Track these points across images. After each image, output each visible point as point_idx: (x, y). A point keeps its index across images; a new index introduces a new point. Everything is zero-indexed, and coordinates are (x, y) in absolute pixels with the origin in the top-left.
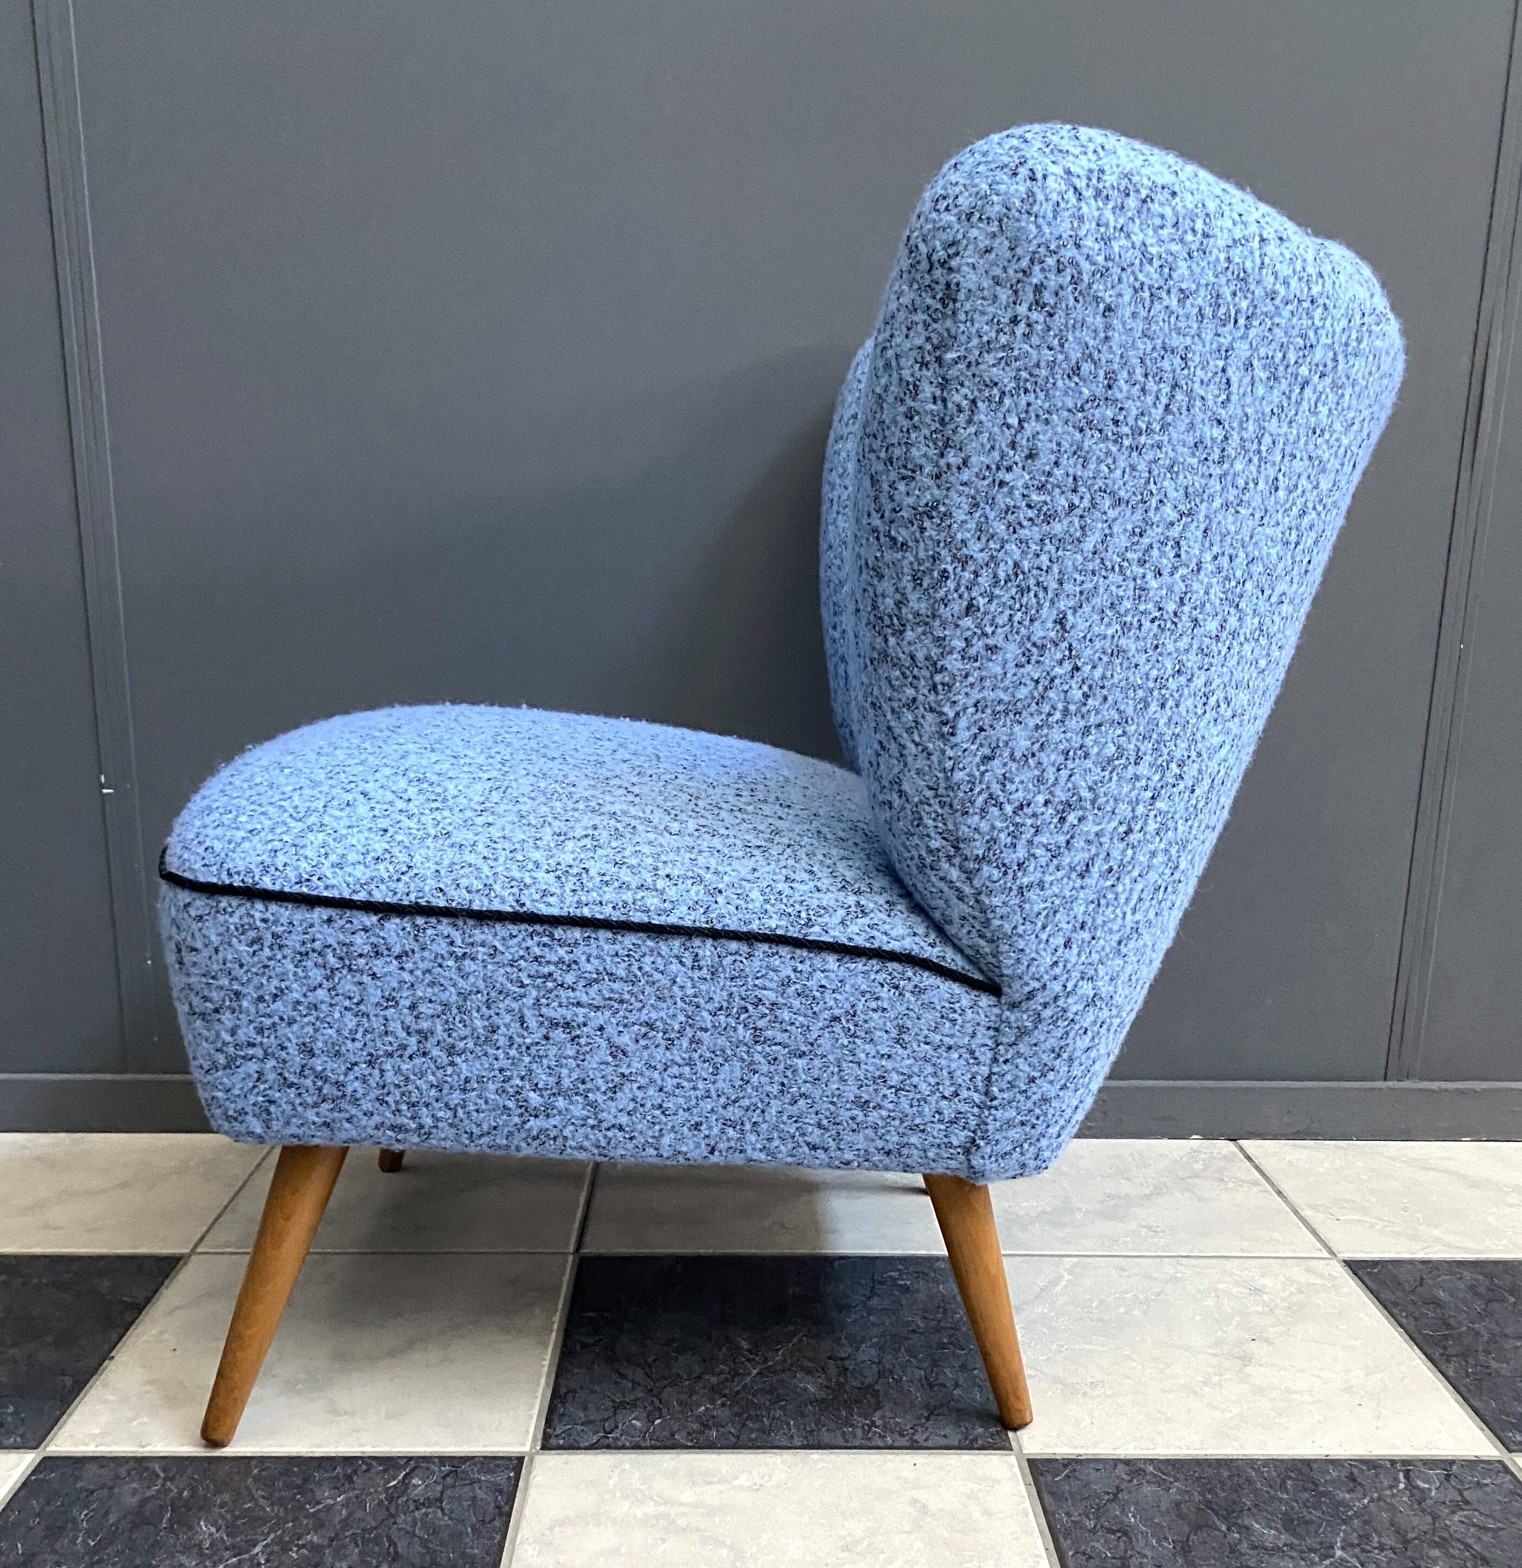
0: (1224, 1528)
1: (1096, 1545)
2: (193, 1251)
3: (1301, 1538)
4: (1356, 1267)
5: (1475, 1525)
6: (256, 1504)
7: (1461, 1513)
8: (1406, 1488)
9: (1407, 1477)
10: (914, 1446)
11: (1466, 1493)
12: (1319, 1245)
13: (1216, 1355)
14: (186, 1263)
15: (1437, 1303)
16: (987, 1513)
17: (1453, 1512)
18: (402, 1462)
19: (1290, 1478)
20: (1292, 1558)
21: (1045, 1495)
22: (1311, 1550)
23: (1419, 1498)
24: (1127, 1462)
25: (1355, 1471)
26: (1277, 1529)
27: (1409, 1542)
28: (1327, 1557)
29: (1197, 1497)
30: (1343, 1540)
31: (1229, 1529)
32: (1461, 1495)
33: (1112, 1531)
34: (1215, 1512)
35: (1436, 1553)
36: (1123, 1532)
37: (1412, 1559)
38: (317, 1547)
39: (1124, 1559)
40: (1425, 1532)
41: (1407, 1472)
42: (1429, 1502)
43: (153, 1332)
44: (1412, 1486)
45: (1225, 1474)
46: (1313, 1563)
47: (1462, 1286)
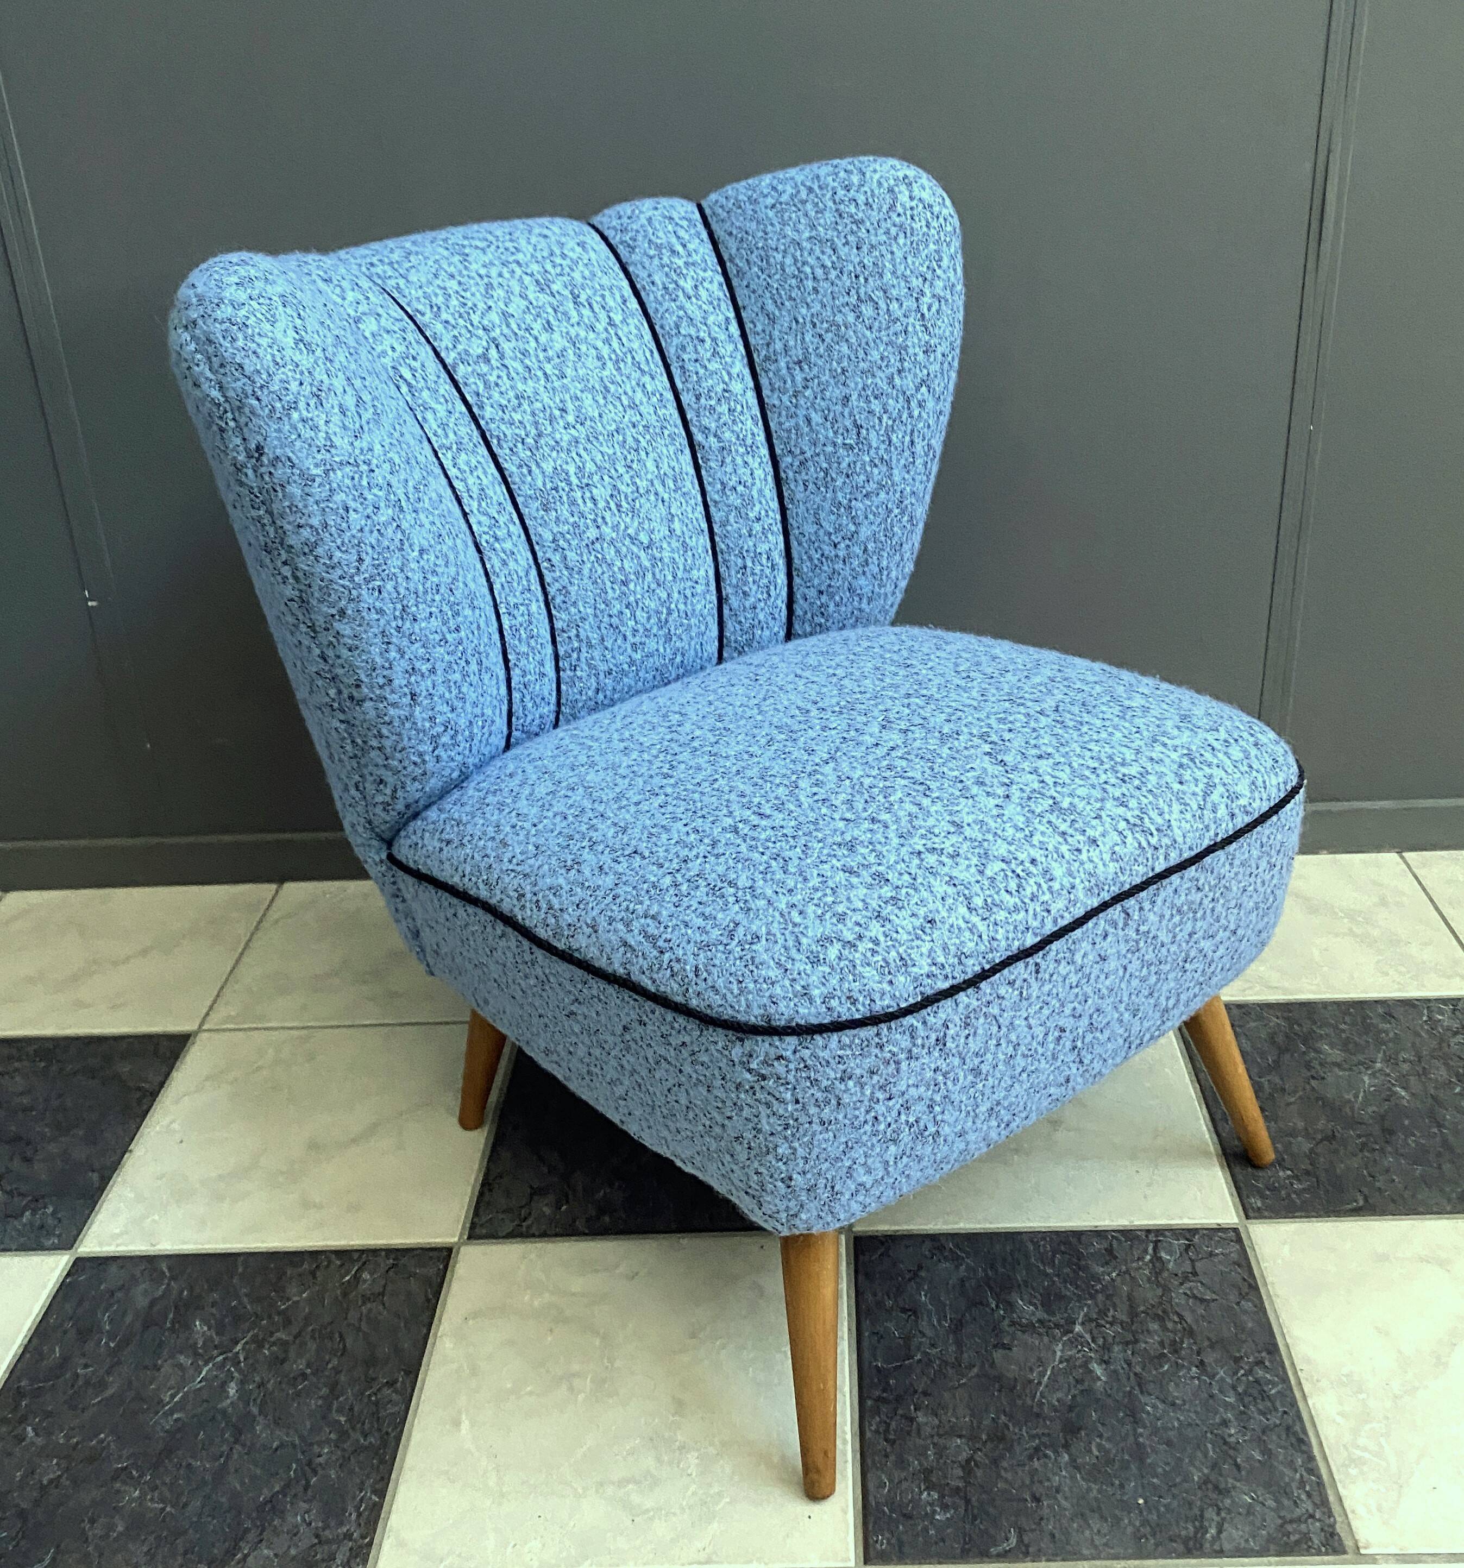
0: (993, 1306)
1: (888, 1324)
2: (200, 1030)
3: (1052, 1314)
5: (1195, 1297)
6: (240, 1303)
7: (1188, 1285)
8: (1151, 1261)
9: (1155, 1247)
11: (1198, 1265)
14: (193, 1042)
17: (1182, 1284)
18: (356, 1256)
19: (1060, 1250)
20: (1040, 1334)
21: (861, 1274)
22: (1057, 1326)
23: (1158, 1269)
24: (933, 1237)
25: (1115, 1242)
26: (1035, 1305)
27: (1137, 1315)
28: (1066, 1332)
29: (981, 1273)
30: (1085, 1315)
31: (997, 1306)
32: (1194, 1267)
33: (904, 1310)
34: (991, 1289)
35: (1154, 1326)
36: (914, 1311)
37: (1134, 1333)
38: (284, 1344)
39: (907, 1339)
40: (1153, 1306)
41: (1156, 1243)
42: (1165, 1274)
43: (165, 1122)
44: (1156, 1258)
45: (1009, 1248)
46: (1055, 1340)
47: (1264, 1035)
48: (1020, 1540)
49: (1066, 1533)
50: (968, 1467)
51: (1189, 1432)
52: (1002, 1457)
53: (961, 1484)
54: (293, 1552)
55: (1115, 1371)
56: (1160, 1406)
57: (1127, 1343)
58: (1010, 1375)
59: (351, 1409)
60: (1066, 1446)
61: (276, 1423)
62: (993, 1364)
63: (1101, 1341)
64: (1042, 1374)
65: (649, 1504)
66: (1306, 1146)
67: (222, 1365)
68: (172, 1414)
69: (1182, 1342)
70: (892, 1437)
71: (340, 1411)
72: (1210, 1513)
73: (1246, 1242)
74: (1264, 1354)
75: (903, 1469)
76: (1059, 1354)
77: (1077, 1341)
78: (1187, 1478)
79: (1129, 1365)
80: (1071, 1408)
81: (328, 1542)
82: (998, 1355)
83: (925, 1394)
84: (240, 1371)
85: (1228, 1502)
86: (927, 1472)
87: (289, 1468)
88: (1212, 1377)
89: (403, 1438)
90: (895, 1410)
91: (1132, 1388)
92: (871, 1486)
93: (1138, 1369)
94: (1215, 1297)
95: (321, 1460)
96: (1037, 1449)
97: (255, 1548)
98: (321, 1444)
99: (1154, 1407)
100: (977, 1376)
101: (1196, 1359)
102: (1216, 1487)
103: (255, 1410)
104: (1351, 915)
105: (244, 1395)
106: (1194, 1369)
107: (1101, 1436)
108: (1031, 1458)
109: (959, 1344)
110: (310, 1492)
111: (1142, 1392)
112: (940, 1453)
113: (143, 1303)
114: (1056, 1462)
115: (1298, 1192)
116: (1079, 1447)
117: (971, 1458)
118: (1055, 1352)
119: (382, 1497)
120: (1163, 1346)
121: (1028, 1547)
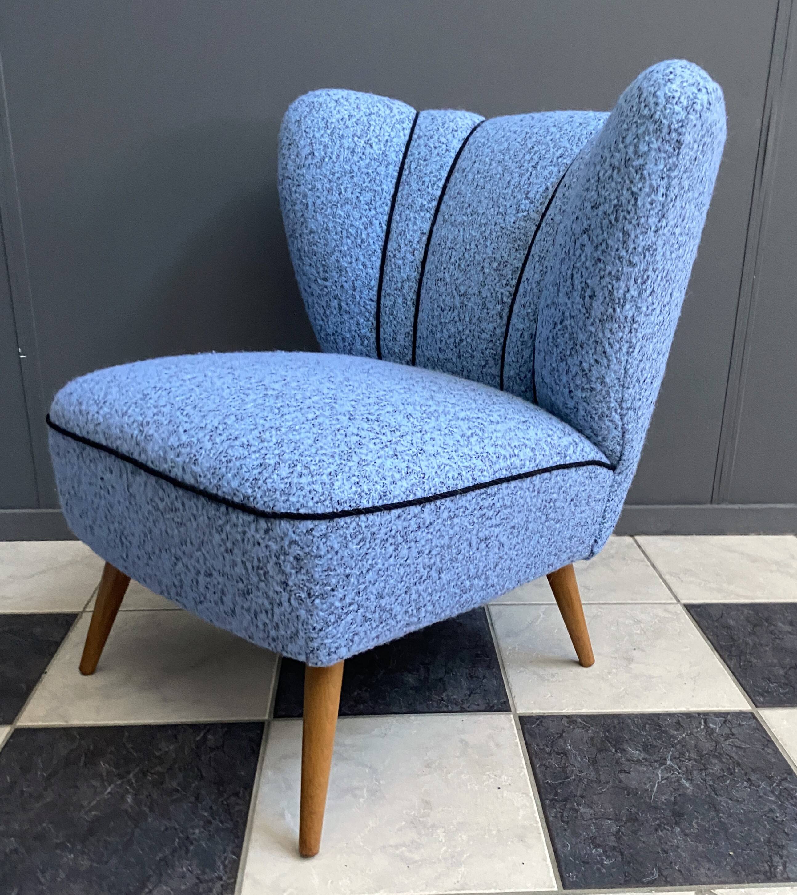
0: (613, 751)
1: (550, 760)
2: (85, 610)
3: (651, 755)
4: (689, 608)
5: (736, 746)
7: (730, 740)
8: (704, 728)
9: (705, 722)
10: (463, 711)
11: (733, 730)
12: (672, 596)
13: (616, 658)
14: (81, 617)
15: (728, 627)
16: (497, 745)
17: (726, 740)
18: (202, 727)
19: (648, 723)
20: (646, 765)
21: (527, 735)
22: (655, 761)
23: (710, 732)
24: (568, 717)
25: (680, 718)
26: (639, 750)
27: (703, 756)
28: (662, 765)
29: (602, 734)
30: (672, 756)
31: (616, 751)
32: (731, 731)
33: (558, 754)
34: (611, 743)
35: (715, 761)
36: (565, 754)
37: (704, 765)
38: (160, 774)
39: (564, 768)
40: (711, 751)
41: (705, 719)
42: (715, 735)
43: (68, 657)
44: (707, 726)
45: (616, 722)
46: (656, 768)
47: (742, 617)
48: (661, 874)
49: (689, 870)
50: (618, 835)
51: (751, 816)
52: (639, 830)
53: (616, 845)
54: (183, 887)
55: (698, 784)
56: (730, 802)
57: (701, 770)
58: (633, 787)
59: (211, 808)
60: (677, 824)
61: (162, 817)
62: (620, 781)
63: (684, 769)
64: (652, 786)
65: (417, 857)
66: (782, 672)
67: (121, 785)
68: (91, 812)
69: (734, 769)
70: (565, 819)
71: (204, 809)
72: (776, 859)
73: (759, 719)
74: (786, 775)
75: (577, 837)
76: (660, 775)
77: (670, 769)
78: (757, 840)
79: (705, 780)
80: (675, 803)
81: (207, 881)
82: (622, 776)
83: (582, 797)
84: (134, 788)
85: (785, 852)
86: (593, 839)
87: (174, 841)
88: (757, 787)
89: (248, 824)
90: (565, 805)
91: (710, 793)
92: (559, 846)
93: (711, 783)
94: (748, 746)
95: (195, 836)
96: (659, 825)
97: (156, 886)
98: (193, 827)
99: (727, 803)
100: (613, 787)
101: (745, 778)
102: (776, 844)
103: (147, 810)
104: (777, 563)
105: (138, 802)
106: (745, 783)
107: (697, 818)
108: (656, 830)
109: (597, 771)
110: (190, 854)
111: (716, 794)
112: (598, 828)
113: (64, 752)
114: (672, 832)
115: (784, 694)
116: (685, 824)
117: (619, 831)
118: (658, 775)
119: (239, 856)
120: (722, 770)
121: (666, 878)
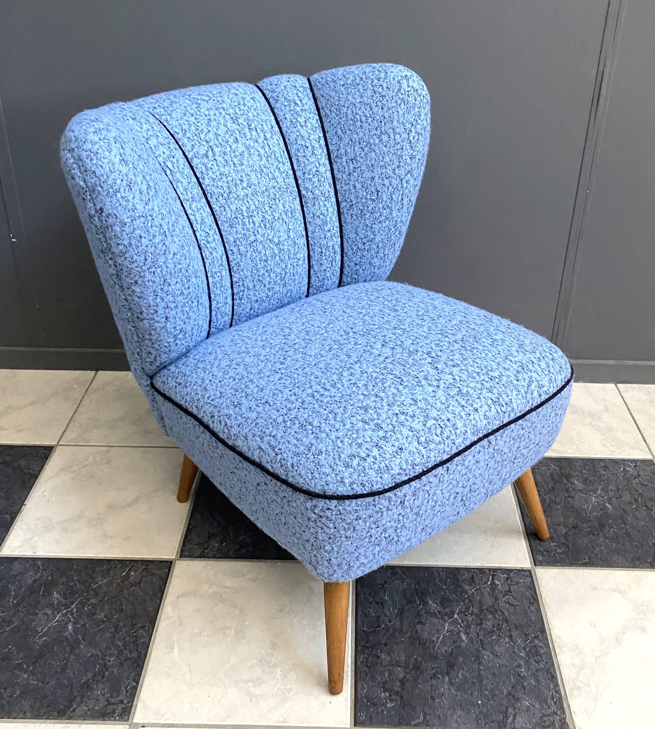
0: (418, 602)
1: (370, 610)
2: (58, 444)
3: (444, 608)
5: (509, 603)
6: (75, 584)
7: (507, 597)
9: (492, 579)
11: (511, 587)
14: (55, 450)
17: (503, 597)
18: (128, 563)
19: (449, 577)
20: (438, 618)
22: (446, 614)
23: (493, 589)
24: (392, 568)
25: (475, 574)
26: (437, 604)
27: (483, 611)
28: (450, 618)
29: (413, 586)
30: (459, 610)
31: (420, 603)
32: (509, 588)
33: (377, 603)
34: (417, 594)
35: (490, 616)
36: (382, 604)
37: (481, 620)
38: (94, 605)
39: (378, 617)
40: (490, 606)
41: (493, 576)
42: (496, 591)
43: (41, 491)
44: (493, 582)
45: (426, 575)
46: (445, 621)
47: (548, 474)
48: (425, 718)
49: (445, 716)
50: (403, 682)
51: (503, 670)
52: (419, 678)
53: (400, 690)
54: (97, 708)
55: (472, 639)
56: (491, 656)
57: (478, 624)
58: (424, 637)
59: (124, 639)
60: (447, 673)
61: (90, 643)
62: (417, 632)
63: (466, 623)
64: (438, 638)
65: (258, 692)
66: (564, 531)
67: (65, 615)
68: (42, 637)
69: (502, 625)
70: (369, 665)
71: (119, 639)
72: (510, 710)
73: (534, 578)
74: (539, 633)
75: (374, 681)
76: (446, 628)
77: (455, 622)
78: (501, 692)
79: (477, 634)
80: (451, 654)
81: (113, 704)
82: (419, 627)
83: (386, 645)
84: (74, 618)
85: (518, 705)
86: (385, 683)
87: (96, 667)
88: (515, 643)
89: (148, 655)
90: (371, 652)
91: (478, 647)
92: (359, 689)
93: (482, 637)
94: (518, 603)
95: (110, 663)
96: (434, 674)
97: (78, 706)
98: (111, 656)
99: (488, 656)
100: (409, 637)
101: (508, 634)
102: (514, 697)
103: (80, 637)
104: (591, 415)
105: (75, 630)
106: (507, 638)
107: (463, 670)
108: (431, 678)
109: (402, 621)
110: (105, 679)
111: (483, 649)
112: (390, 674)
113: (30, 581)
114: (443, 681)
115: (558, 553)
116: (453, 674)
117: (404, 677)
118: (445, 628)
119: (138, 683)
120: (493, 626)
121: (428, 722)
